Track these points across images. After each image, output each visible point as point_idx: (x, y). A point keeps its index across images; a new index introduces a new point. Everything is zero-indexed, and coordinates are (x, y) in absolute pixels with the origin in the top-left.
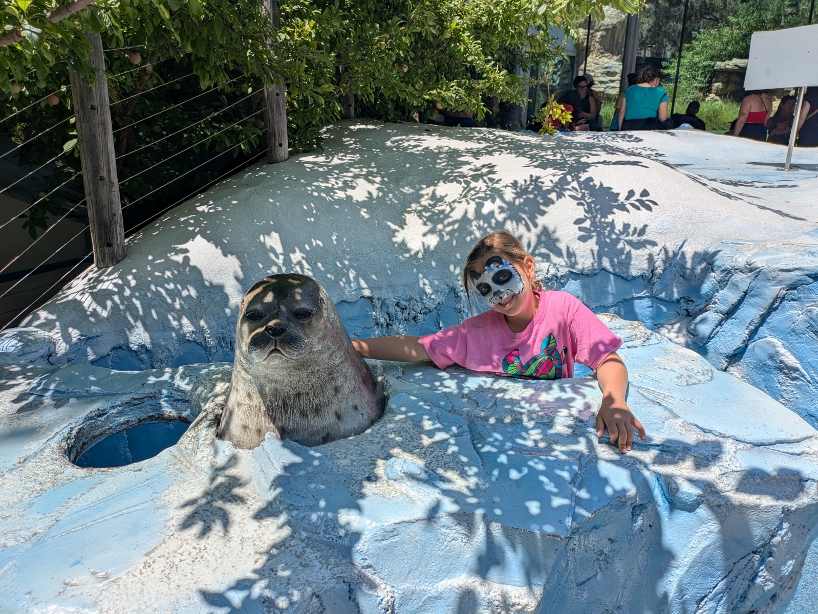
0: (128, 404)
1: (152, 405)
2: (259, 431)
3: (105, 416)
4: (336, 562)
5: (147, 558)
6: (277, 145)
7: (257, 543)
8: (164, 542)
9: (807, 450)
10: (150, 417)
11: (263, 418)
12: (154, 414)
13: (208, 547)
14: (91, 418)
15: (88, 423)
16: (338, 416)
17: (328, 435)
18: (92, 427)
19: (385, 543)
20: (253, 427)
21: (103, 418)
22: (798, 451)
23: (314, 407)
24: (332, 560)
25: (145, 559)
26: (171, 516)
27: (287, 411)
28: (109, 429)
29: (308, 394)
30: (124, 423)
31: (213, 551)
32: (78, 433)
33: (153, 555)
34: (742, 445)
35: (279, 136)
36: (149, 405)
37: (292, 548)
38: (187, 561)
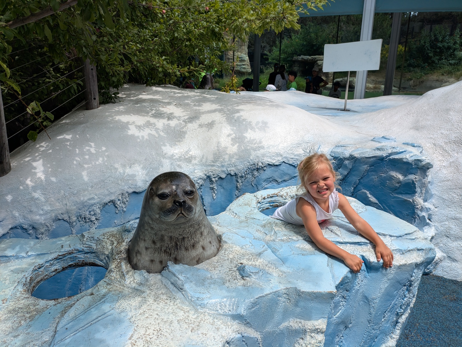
0: (56, 259)
1: (71, 258)
2: (161, 262)
3: (43, 268)
4: (231, 324)
5: (131, 340)
6: (93, 99)
7: (187, 322)
8: (135, 330)
9: (417, 237)
10: (70, 265)
11: (163, 254)
12: (72, 263)
13: (161, 328)
14: (36, 270)
15: (34, 273)
16: (203, 248)
17: (199, 259)
18: (37, 276)
19: (253, 309)
20: (157, 260)
21: (42, 269)
22: (414, 238)
23: (192, 244)
24: (229, 323)
25: (130, 341)
26: (131, 316)
27: (177, 248)
28: (45, 276)
29: (188, 237)
30: (54, 271)
31: (165, 330)
32: (30, 280)
33: (133, 338)
34: (393, 238)
35: (94, 93)
36: (69, 258)
37: (207, 321)
38: (154, 338)
